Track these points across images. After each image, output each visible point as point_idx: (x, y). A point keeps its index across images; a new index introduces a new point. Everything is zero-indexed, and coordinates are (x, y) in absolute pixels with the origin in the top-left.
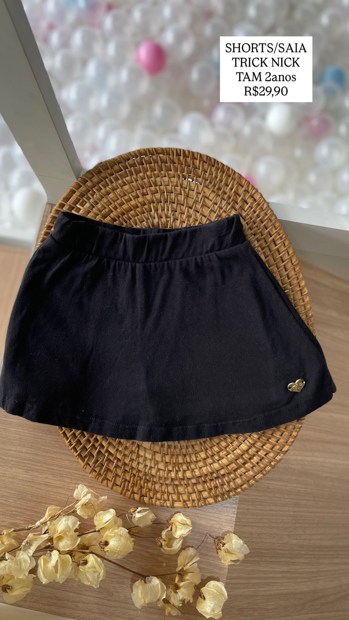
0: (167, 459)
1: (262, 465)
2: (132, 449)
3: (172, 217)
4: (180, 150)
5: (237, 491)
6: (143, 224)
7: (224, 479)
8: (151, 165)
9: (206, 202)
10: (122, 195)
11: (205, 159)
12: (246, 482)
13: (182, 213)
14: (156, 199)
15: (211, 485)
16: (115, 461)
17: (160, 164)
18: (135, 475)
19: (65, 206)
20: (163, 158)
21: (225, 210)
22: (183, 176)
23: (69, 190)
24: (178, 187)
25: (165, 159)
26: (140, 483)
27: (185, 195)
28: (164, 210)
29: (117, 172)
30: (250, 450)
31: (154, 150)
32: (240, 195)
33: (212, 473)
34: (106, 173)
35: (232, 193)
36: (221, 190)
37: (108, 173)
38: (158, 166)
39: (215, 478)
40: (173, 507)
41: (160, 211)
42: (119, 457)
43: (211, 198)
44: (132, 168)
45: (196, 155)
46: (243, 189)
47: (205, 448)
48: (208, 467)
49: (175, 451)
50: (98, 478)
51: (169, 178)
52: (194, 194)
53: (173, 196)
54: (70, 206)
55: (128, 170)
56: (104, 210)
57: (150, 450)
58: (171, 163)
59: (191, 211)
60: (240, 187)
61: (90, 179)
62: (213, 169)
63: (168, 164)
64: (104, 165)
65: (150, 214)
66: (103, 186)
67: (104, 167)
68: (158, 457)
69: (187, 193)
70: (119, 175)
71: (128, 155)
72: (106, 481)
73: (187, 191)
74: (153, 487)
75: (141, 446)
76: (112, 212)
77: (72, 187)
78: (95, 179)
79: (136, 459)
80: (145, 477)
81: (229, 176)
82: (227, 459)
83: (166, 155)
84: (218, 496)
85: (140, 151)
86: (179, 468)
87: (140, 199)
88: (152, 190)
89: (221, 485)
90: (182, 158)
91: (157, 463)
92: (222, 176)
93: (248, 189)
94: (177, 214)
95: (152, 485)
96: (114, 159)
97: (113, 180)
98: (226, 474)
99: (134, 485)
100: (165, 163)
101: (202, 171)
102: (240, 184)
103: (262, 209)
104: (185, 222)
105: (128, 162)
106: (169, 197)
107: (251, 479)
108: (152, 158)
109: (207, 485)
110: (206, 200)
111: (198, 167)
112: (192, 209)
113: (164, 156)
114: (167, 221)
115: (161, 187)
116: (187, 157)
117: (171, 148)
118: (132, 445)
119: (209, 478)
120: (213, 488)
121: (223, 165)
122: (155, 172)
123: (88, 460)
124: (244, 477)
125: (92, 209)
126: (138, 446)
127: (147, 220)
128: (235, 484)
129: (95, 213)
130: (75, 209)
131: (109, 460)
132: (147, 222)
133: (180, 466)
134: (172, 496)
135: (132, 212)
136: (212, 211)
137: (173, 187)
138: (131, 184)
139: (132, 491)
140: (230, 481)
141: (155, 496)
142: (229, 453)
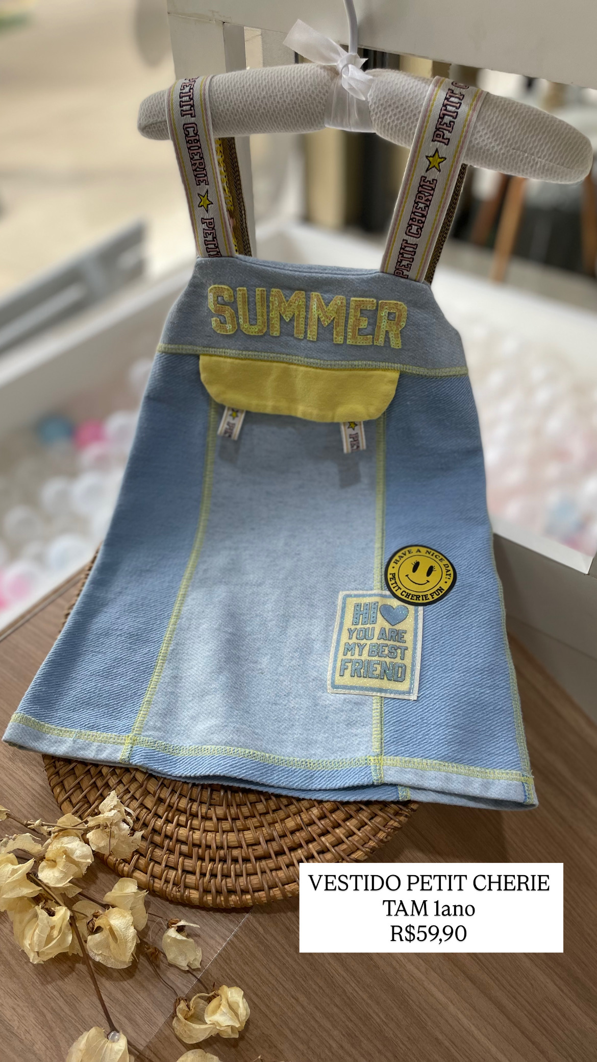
5: (244, 897)
107: (276, 887)
109: (201, 865)
119: (210, 853)
120: (208, 874)
124: (266, 877)
128: (246, 882)
133: (176, 813)
140: (242, 874)
142: (262, 826)
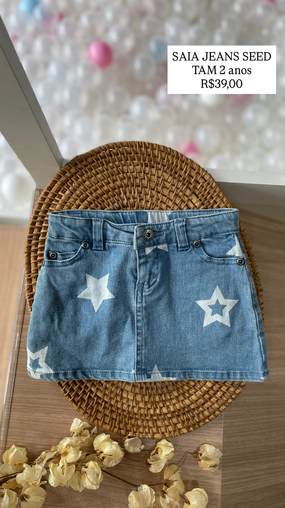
0: (146, 398)
1: (225, 399)
2: (116, 392)
3: (138, 198)
4: (141, 142)
5: (205, 421)
6: (115, 205)
7: (194, 412)
8: (118, 156)
9: (166, 184)
10: (96, 182)
11: (162, 149)
12: (213, 414)
13: (146, 194)
14: (124, 184)
15: (184, 418)
16: (103, 404)
17: (125, 155)
18: (120, 414)
19: (49, 194)
20: (127, 150)
21: (182, 190)
22: (145, 163)
23: (51, 181)
24: (142, 173)
25: (130, 151)
26: (125, 421)
27: (148, 179)
28: (132, 193)
29: (90, 163)
30: (214, 387)
31: (120, 144)
32: (193, 177)
33: (184, 408)
34: (82, 165)
35: (186, 175)
36: (177, 174)
37: (83, 165)
38: (124, 156)
39: (187, 412)
40: (153, 438)
41: (128, 194)
42: (106, 399)
43: (169, 180)
44: (103, 160)
45: (155, 146)
46: (196, 172)
47: (177, 387)
48: (180, 403)
49: (152, 391)
50: (90, 419)
51: (134, 166)
52: (155, 179)
53: (138, 181)
54: (54, 194)
55: (100, 162)
56: (82, 196)
57: (132, 392)
58: (135, 154)
59: (154, 192)
60: (192, 170)
61: (69, 170)
62: (170, 157)
63: (132, 154)
64: (79, 158)
65: (120, 196)
66: (79, 175)
67: (80, 160)
68: (139, 398)
69: (150, 177)
70: (93, 166)
71: (99, 149)
72: (96, 421)
73: (150, 176)
74: (136, 423)
75: (124, 390)
76: (89, 196)
77: (54, 178)
78: (73, 170)
79: (121, 400)
80: (129, 415)
81: (183, 162)
82: (196, 395)
83: (130, 147)
84: (190, 426)
85: (109, 145)
86: (156, 406)
87: (112, 185)
88: (121, 177)
89: (192, 417)
90: (143, 149)
91: (138, 403)
92: (177, 162)
93: (199, 172)
94: (142, 195)
95: (135, 421)
96: (87, 153)
97: (88, 171)
98: (196, 408)
99: (120, 422)
100: (130, 154)
101: (161, 159)
102: (192, 168)
103: (211, 187)
104: (149, 202)
105: (99, 155)
106: (135, 182)
107: (216, 411)
108: (119, 150)
109: (180, 418)
110: (165, 183)
111: (157, 155)
112: (154, 190)
113: (128, 148)
114: (134, 202)
115: (128, 174)
116: (148, 148)
117: (134, 142)
118: (116, 390)
119: (181, 412)
120: (185, 420)
121: (177, 153)
122: (123, 162)
123: (80, 405)
124: (211, 410)
125: (72, 195)
126: (122, 390)
127: (118, 201)
128: (203, 416)
129: (74, 199)
130: (57, 196)
131: (98, 403)
132: (118, 203)
133: (157, 404)
134: (152, 429)
135: (105, 196)
136: (170, 191)
137: (138, 174)
138: (103, 173)
139: (118, 428)
140: (199, 413)
141: (138, 430)
142: (197, 391)
